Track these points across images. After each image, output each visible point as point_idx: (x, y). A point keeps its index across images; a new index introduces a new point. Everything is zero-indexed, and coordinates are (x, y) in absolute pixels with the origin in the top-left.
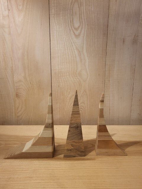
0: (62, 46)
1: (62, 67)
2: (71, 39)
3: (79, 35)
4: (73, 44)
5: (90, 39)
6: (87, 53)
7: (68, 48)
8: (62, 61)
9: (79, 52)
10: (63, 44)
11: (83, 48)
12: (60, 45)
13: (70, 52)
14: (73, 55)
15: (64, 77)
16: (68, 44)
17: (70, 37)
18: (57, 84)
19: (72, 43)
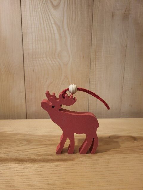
0: (37, 19)
1: (37, 46)
2: (47, 10)
3: (58, 5)
4: (51, 17)
5: (72, 11)
6: (69, 30)
7: (45, 22)
8: (36, 38)
9: (59, 27)
10: (38, 17)
11: (63, 22)
12: (34, 17)
13: (47, 27)
14: (51, 31)
15: (39, 59)
16: (44, 17)
17: (47, 8)
18: (31, 68)
19: (49, 16)
